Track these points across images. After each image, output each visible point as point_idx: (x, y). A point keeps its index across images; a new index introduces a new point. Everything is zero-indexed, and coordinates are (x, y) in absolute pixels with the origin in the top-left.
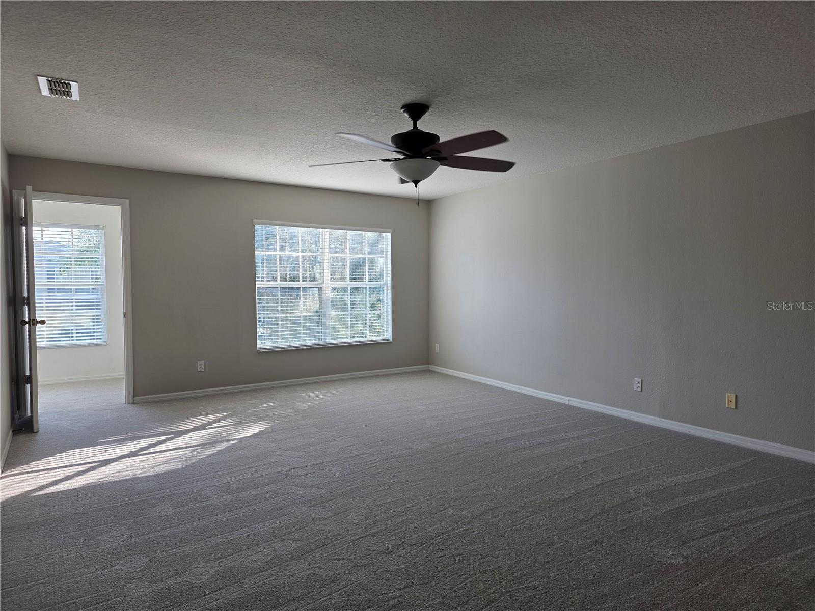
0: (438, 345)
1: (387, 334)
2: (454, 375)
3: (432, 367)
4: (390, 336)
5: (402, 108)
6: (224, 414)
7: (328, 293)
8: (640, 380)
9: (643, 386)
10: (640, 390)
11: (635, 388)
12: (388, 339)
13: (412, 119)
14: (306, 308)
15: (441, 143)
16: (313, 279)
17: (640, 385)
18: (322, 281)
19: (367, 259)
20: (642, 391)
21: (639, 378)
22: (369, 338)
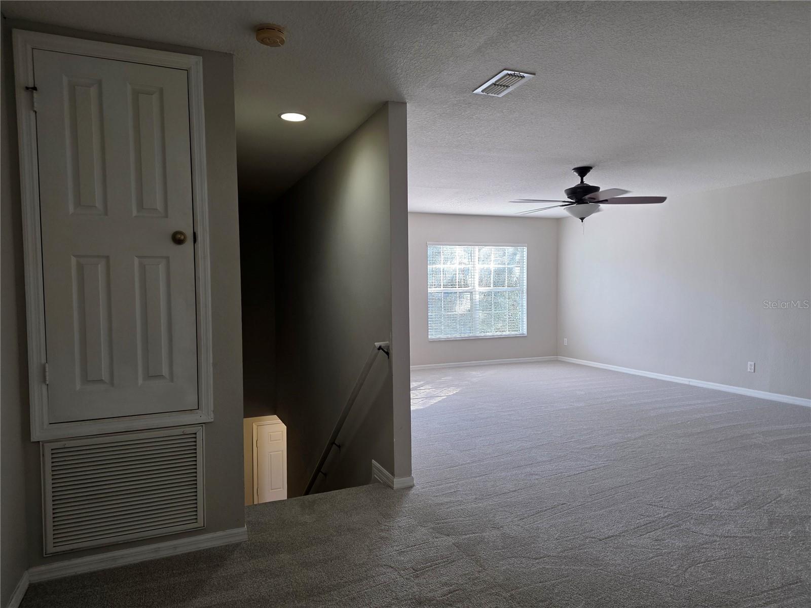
0: (566, 339)
1: (523, 330)
2: (581, 363)
3: (561, 358)
4: (525, 332)
5: (573, 169)
6: (422, 383)
7: (477, 297)
8: (753, 363)
9: (756, 368)
10: (753, 371)
11: (749, 370)
12: (523, 334)
13: (580, 176)
14: (462, 307)
15: (601, 192)
16: (466, 285)
17: (753, 367)
18: (473, 287)
19: (507, 269)
20: (754, 372)
21: (752, 361)
22: (507, 333)
